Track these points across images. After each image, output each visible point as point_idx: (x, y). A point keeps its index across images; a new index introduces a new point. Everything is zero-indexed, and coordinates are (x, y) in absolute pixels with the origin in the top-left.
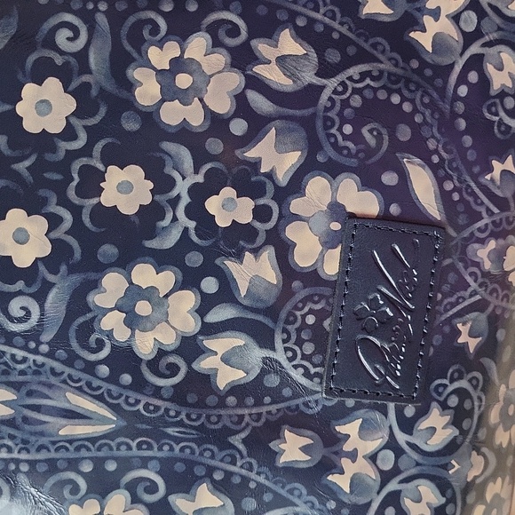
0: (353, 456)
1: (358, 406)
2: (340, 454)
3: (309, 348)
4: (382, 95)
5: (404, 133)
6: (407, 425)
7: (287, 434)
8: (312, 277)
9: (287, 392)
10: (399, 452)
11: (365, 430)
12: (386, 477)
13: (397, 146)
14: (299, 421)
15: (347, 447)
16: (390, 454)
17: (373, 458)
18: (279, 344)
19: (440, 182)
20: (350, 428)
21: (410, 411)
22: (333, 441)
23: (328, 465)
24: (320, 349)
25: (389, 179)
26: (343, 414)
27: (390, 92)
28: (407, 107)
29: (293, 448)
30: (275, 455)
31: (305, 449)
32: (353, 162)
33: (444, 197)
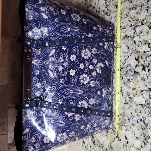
0: (104, 93)
1: (104, 87)
2: (103, 93)
3: (99, 81)
4: (103, 54)
5: (105, 58)
6: (108, 89)
7: (98, 91)
8: (99, 74)
9: (98, 87)
10: (108, 92)
11: (105, 90)
12: (107, 95)
13: (104, 59)
14: (99, 90)
15: (103, 92)
16: (107, 92)
17: (106, 93)
18: (97, 81)
19: (108, 62)
20: (103, 90)
21: (108, 87)
22: (102, 91)
23: (102, 94)
24: (100, 82)
25: (104, 62)
26: (102, 89)
27: (103, 53)
28: (105, 55)
29: (99, 93)
30: (97, 94)
31: (100, 93)
32: (101, 61)
33: (109, 64)
